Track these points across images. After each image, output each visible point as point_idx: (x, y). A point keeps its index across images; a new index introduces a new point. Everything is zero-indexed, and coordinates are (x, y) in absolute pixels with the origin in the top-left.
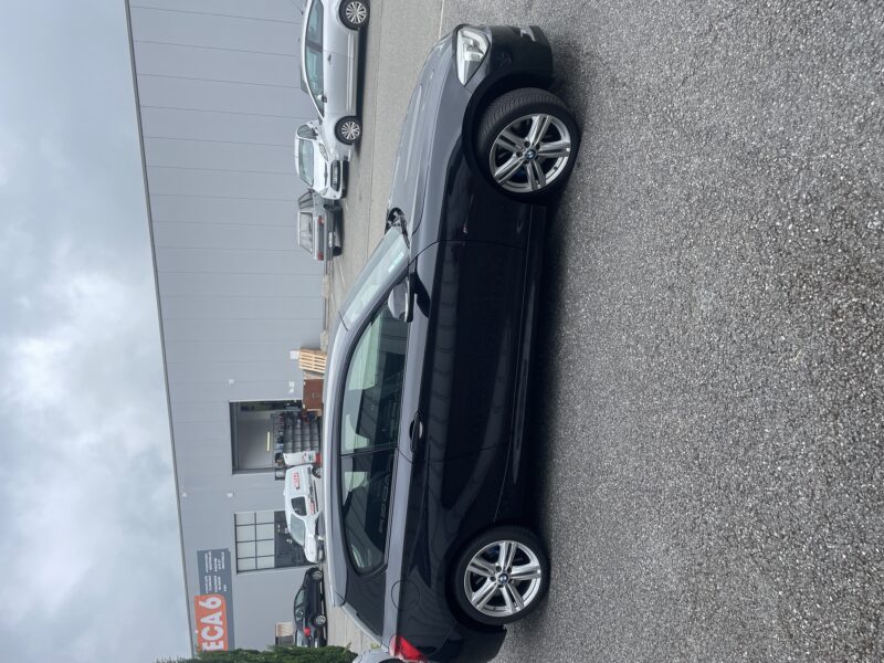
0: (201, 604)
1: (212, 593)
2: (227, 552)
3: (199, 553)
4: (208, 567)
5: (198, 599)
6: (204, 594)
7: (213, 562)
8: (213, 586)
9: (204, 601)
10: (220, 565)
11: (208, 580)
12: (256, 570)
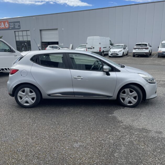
0: (6, 22)
1: (9, 25)
2: (20, 28)
3: (19, 21)
5: (8, 21)
6: (9, 23)
7: (17, 25)
8: (11, 25)
9: (7, 23)
10: (17, 27)
11: (13, 24)
12: (15, 36)
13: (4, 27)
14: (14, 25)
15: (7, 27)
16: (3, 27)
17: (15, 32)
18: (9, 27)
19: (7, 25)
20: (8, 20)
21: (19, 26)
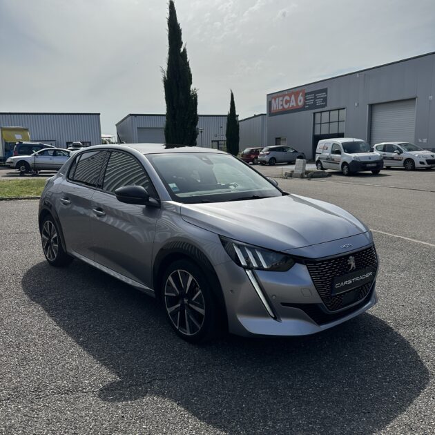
0: (301, 94)
1: (305, 99)
2: (326, 105)
3: (327, 89)
4: (319, 95)
5: (303, 91)
6: (305, 95)
7: (321, 98)
8: (308, 100)
9: (302, 96)
10: (319, 102)
11: (312, 96)
12: (314, 124)
13: (295, 105)
14: (315, 98)
15: (300, 104)
16: (292, 106)
17: (314, 114)
18: (305, 104)
19: (300, 101)
20: (303, 88)
21: (325, 100)
